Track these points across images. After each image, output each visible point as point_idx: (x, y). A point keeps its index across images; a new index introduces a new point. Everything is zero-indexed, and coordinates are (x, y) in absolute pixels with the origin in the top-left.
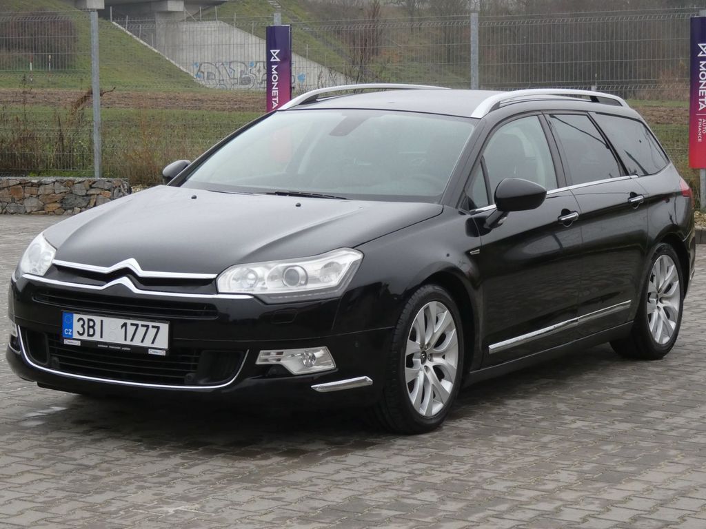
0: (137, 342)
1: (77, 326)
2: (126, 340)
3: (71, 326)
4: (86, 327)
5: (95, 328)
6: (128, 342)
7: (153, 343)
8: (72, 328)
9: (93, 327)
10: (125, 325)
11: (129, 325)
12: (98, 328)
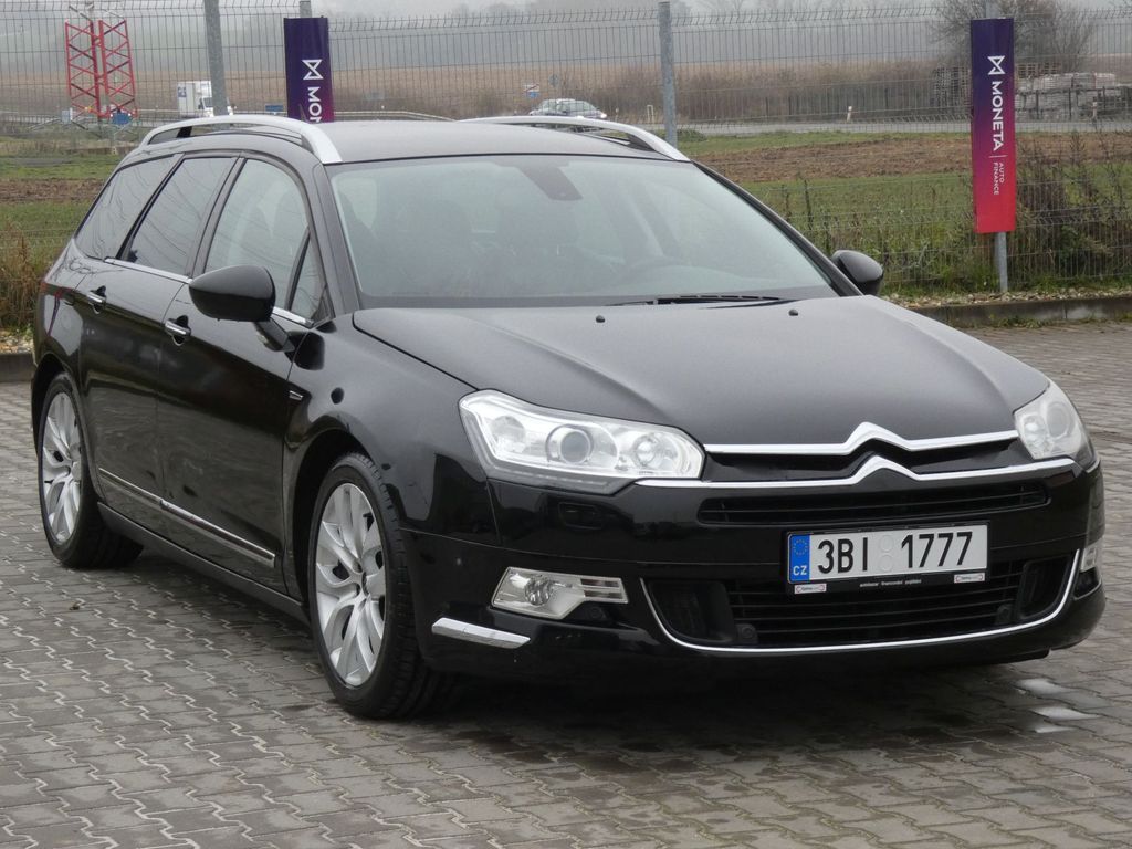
0: (932, 567)
1: (817, 557)
2: (910, 566)
3: (805, 560)
4: (835, 555)
5: (853, 554)
6: (916, 570)
7: (960, 563)
8: (807, 563)
9: (848, 554)
10: (909, 540)
11: (916, 540)
12: (857, 554)
